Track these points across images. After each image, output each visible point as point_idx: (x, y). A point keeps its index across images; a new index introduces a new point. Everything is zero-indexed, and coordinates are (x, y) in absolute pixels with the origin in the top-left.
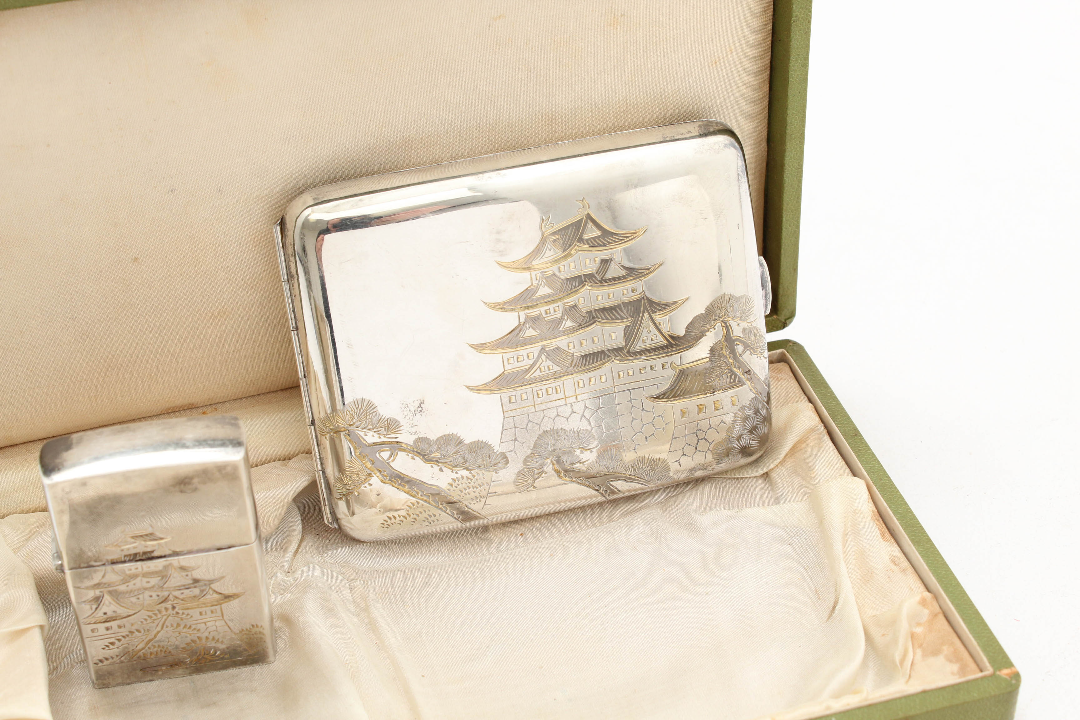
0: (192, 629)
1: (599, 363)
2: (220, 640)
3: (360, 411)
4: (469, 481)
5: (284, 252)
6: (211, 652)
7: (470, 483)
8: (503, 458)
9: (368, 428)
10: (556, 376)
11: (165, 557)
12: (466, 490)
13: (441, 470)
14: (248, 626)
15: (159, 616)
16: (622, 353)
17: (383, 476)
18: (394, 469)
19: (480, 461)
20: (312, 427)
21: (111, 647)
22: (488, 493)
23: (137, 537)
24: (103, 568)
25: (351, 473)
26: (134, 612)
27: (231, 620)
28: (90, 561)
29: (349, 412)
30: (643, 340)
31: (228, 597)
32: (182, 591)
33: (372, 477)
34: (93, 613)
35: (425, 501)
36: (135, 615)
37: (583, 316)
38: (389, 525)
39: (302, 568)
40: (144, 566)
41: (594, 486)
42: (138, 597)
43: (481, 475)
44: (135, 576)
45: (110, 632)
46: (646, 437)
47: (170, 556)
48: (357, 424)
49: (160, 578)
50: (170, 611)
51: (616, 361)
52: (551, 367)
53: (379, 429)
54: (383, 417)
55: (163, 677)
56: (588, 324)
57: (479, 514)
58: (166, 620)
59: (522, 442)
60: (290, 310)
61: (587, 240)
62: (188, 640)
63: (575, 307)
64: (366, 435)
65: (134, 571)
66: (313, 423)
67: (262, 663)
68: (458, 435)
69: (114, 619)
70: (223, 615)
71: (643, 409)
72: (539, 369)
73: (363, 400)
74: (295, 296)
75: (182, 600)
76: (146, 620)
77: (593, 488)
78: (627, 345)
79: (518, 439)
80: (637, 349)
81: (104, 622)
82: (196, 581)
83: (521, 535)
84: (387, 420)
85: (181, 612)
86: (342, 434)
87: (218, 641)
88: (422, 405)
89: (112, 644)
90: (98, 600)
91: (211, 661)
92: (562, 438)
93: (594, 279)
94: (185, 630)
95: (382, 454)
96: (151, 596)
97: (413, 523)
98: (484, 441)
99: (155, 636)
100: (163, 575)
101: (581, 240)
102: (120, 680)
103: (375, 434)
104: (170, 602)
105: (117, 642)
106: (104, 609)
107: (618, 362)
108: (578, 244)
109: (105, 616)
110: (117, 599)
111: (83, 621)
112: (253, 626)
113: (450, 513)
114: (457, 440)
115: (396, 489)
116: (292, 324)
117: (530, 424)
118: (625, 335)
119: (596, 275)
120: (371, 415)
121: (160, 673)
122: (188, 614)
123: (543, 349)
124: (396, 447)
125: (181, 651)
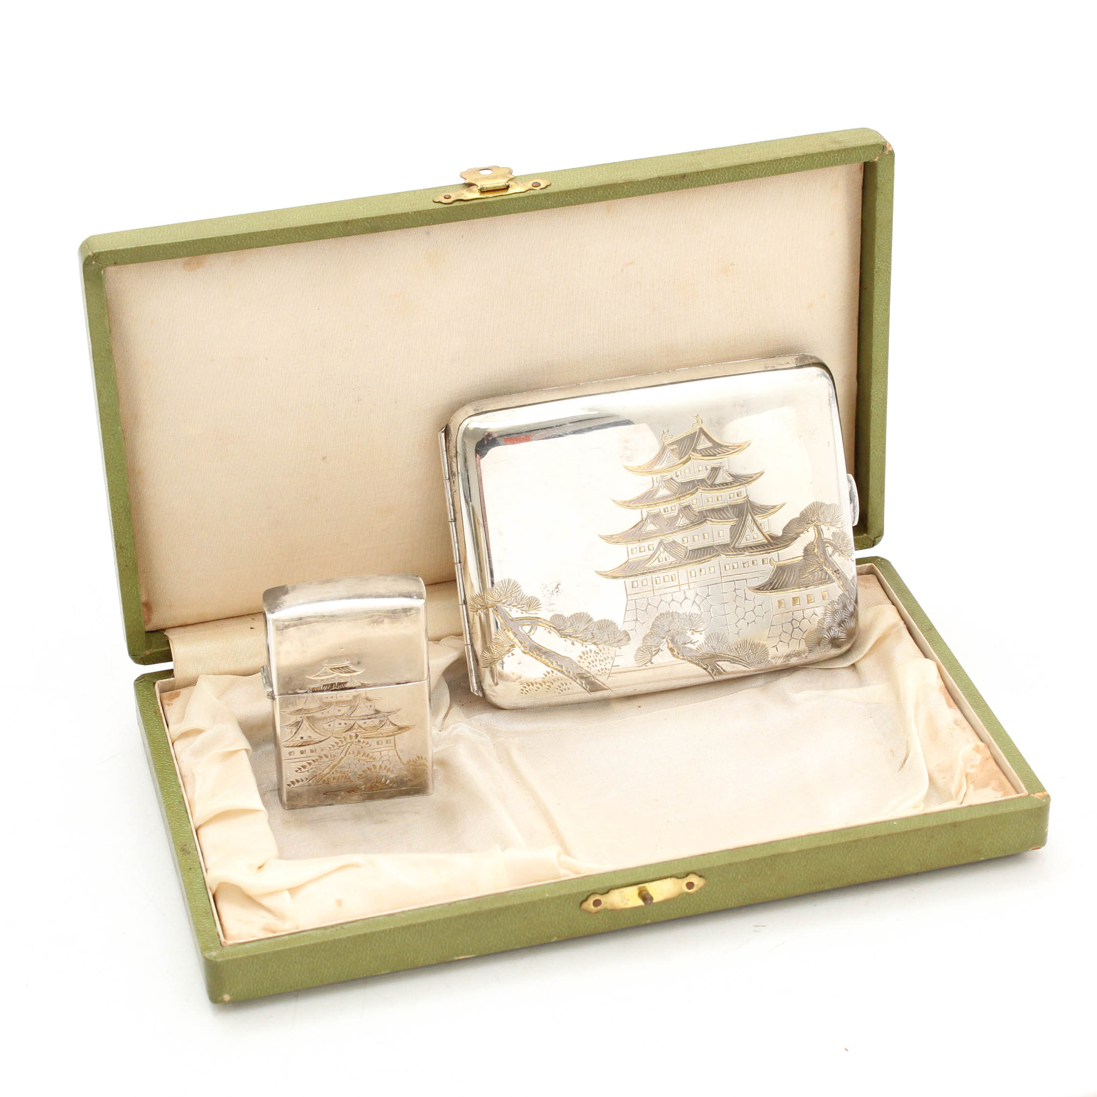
0: (369, 757)
1: (709, 556)
2: (391, 769)
3: (507, 589)
4: (597, 654)
5: (447, 455)
6: (383, 780)
7: (597, 656)
8: (626, 636)
9: (513, 605)
10: (672, 566)
11: (355, 688)
12: (593, 662)
13: (573, 644)
14: (414, 757)
15: (344, 743)
16: (728, 548)
17: (524, 647)
18: (533, 641)
19: (606, 638)
20: (464, 606)
21: (303, 770)
22: (612, 666)
23: (334, 668)
24: (305, 695)
25: (497, 643)
26: (325, 738)
27: (402, 751)
28: (296, 689)
29: (498, 590)
30: (746, 538)
31: (401, 729)
32: (365, 721)
33: (515, 647)
34: (292, 737)
35: (559, 671)
36: (326, 741)
37: (695, 515)
38: (527, 691)
39: (452, 726)
40: (338, 695)
41: (703, 665)
42: (329, 724)
43: (607, 649)
44: (329, 704)
45: (303, 755)
46: (748, 623)
47: (359, 687)
48: (504, 601)
49: (349, 707)
50: (354, 740)
51: (722, 556)
52: (668, 558)
53: (522, 606)
54: (525, 597)
55: (340, 802)
56: (700, 522)
57: (604, 685)
58: (349, 747)
59: (642, 622)
60: (449, 504)
61: (700, 450)
62: (365, 768)
63: (689, 507)
64: (510, 610)
65: (329, 700)
66: (465, 602)
67: (423, 794)
68: (588, 614)
69: (308, 743)
70: (395, 745)
71: (746, 599)
72: (657, 560)
73: (509, 581)
74: (455, 491)
75: (364, 729)
76: (333, 746)
77: (702, 667)
78: (732, 542)
79: (639, 620)
80: (741, 546)
81: (300, 746)
82: (377, 712)
83: (639, 707)
84: (529, 598)
85: (362, 740)
86: (491, 610)
87: (389, 770)
88: (559, 586)
89: (304, 767)
90: (298, 724)
91: (382, 789)
92: (676, 620)
93: (705, 483)
94: (363, 758)
95: (524, 627)
96: (340, 724)
97: (548, 690)
98: (610, 620)
99: (339, 762)
100: (352, 705)
101: (695, 450)
102: (306, 803)
103: (519, 610)
104: (354, 731)
105: (307, 765)
106: (302, 733)
107: (725, 556)
108: (692, 453)
109: (302, 741)
110: (313, 725)
111: (284, 743)
112: (418, 757)
113: (579, 683)
114: (588, 618)
115: (534, 659)
116: (451, 516)
117: (649, 607)
118: (731, 533)
119: (707, 480)
120: (515, 594)
121: (339, 798)
122: (367, 743)
123: (661, 543)
124: (535, 622)
125: (358, 777)
